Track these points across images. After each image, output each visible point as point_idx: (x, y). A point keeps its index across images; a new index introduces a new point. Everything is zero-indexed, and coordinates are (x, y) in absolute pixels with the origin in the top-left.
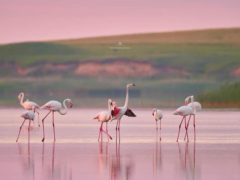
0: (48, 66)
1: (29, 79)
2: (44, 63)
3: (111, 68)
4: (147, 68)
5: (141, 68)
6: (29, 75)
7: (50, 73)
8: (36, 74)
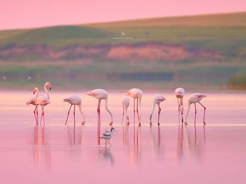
0: (79, 50)
1: (61, 63)
2: (76, 46)
3: (143, 51)
4: (179, 52)
5: (174, 51)
6: (61, 58)
7: (81, 56)
8: (68, 58)
